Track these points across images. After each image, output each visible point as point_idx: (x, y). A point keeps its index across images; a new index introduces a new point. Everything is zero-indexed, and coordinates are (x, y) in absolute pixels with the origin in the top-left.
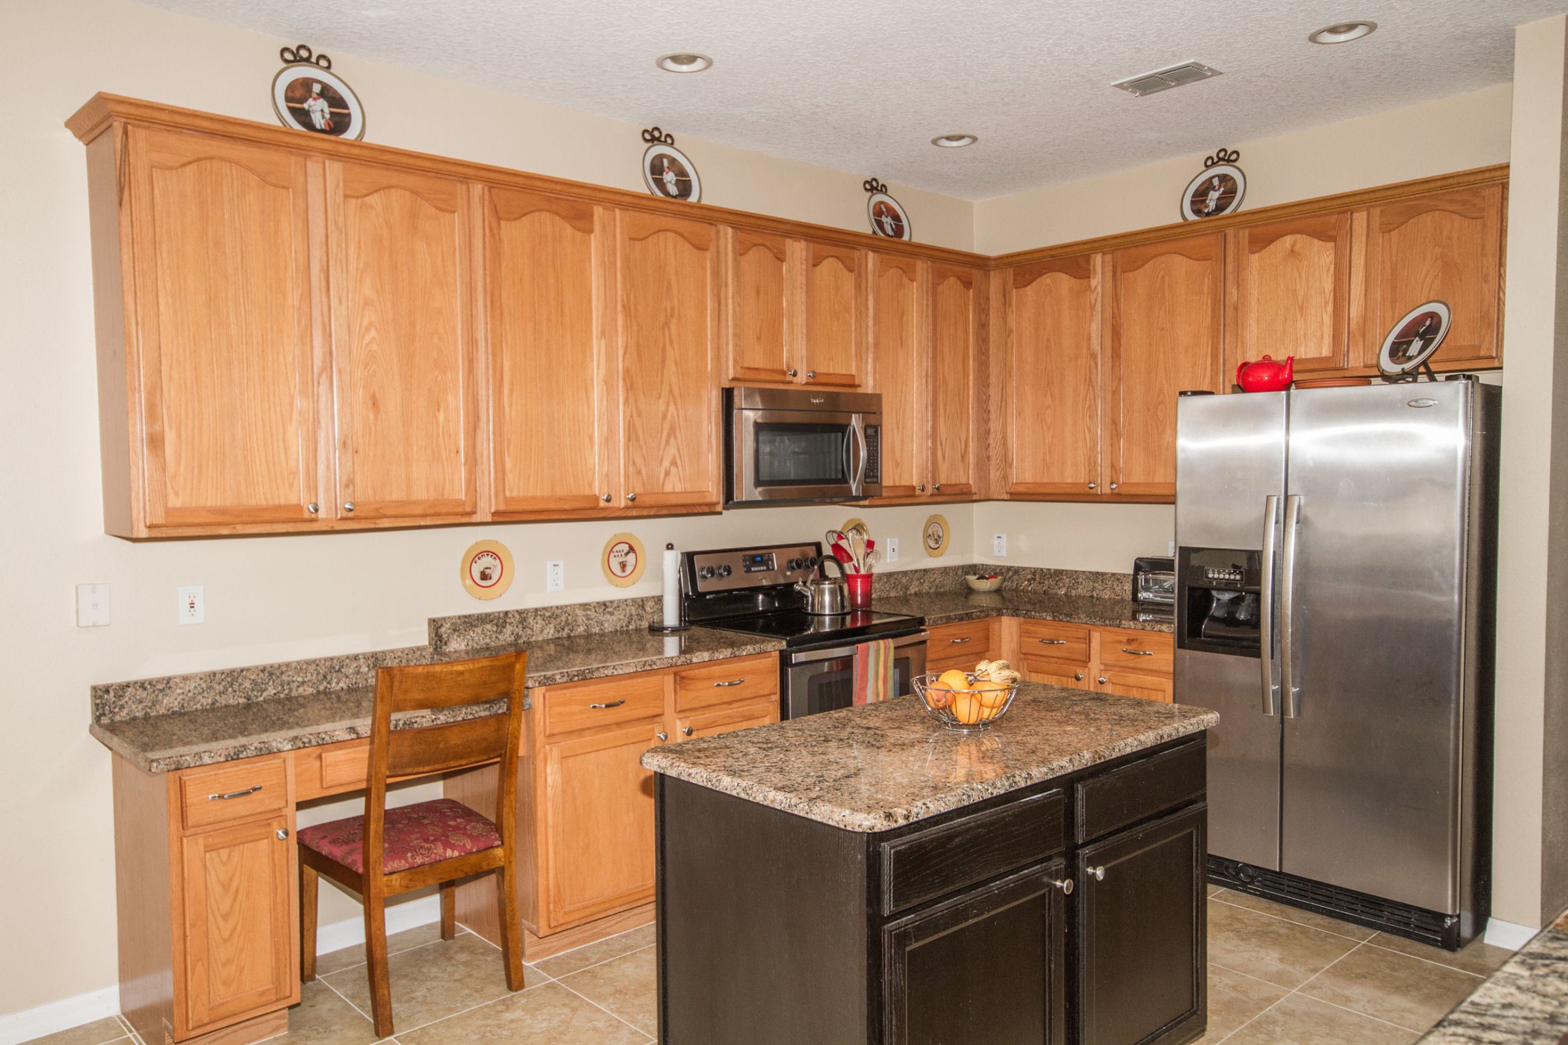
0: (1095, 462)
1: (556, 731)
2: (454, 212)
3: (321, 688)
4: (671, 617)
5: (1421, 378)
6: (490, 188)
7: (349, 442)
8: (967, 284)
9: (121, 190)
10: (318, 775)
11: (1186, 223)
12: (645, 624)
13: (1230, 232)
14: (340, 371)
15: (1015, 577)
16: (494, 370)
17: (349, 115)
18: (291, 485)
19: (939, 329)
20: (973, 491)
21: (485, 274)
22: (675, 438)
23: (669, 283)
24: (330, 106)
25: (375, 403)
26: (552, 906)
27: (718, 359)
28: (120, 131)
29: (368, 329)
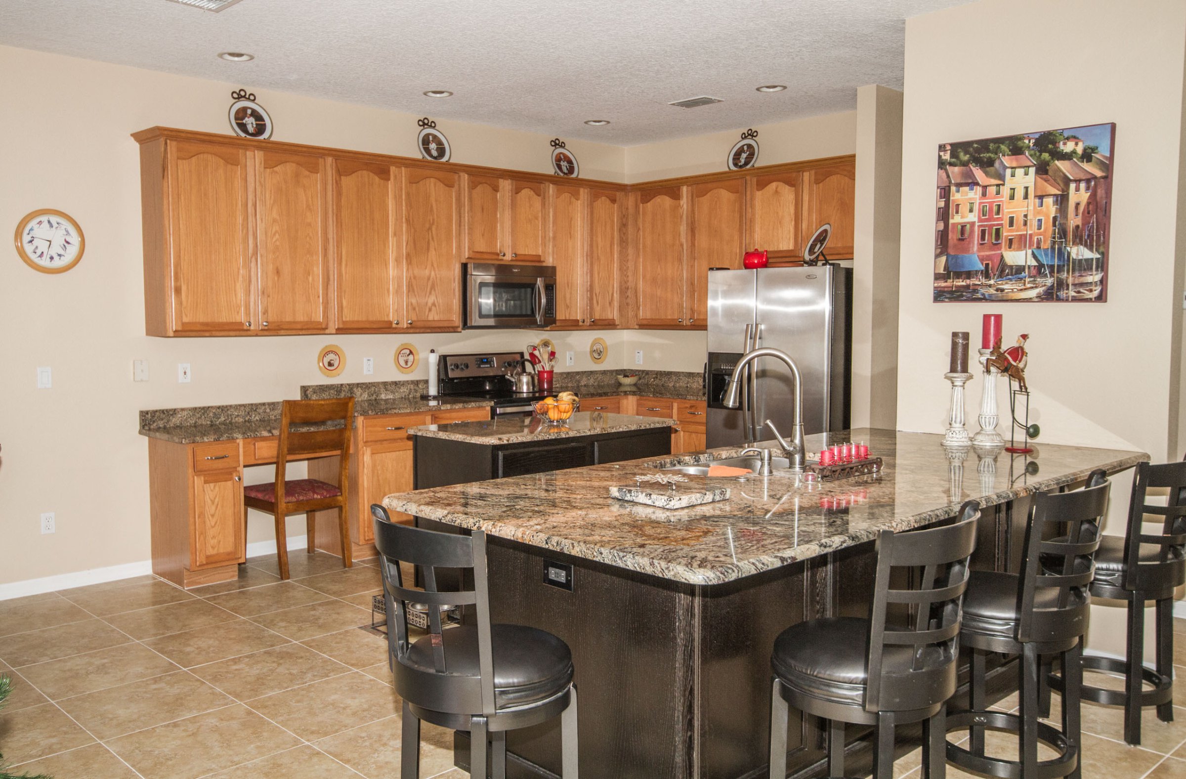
0: (683, 307)
1: (369, 440)
2: (317, 173)
3: (247, 419)
4: (433, 391)
5: (820, 263)
6: (336, 160)
7: (265, 291)
8: (613, 201)
9: (164, 171)
10: (253, 453)
11: (731, 171)
12: (418, 395)
13: (748, 178)
14: (261, 256)
15: (646, 377)
16: (337, 253)
17: (265, 124)
18: (238, 313)
19: (594, 228)
20: (617, 323)
21: (333, 205)
22: (435, 290)
23: (432, 206)
24: (256, 120)
25: (278, 272)
26: (366, 529)
27: (459, 247)
28: (164, 143)
29: (275, 234)
